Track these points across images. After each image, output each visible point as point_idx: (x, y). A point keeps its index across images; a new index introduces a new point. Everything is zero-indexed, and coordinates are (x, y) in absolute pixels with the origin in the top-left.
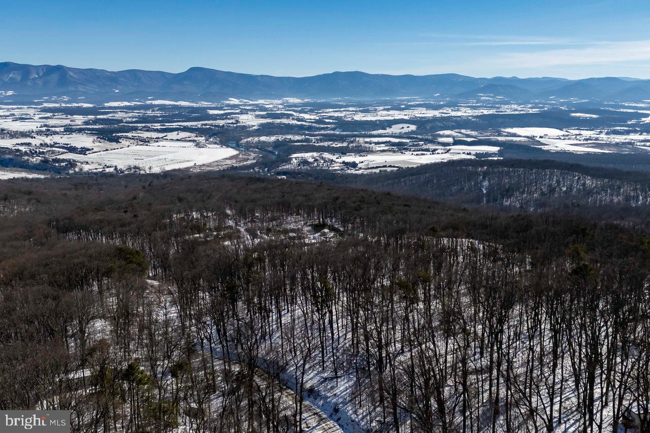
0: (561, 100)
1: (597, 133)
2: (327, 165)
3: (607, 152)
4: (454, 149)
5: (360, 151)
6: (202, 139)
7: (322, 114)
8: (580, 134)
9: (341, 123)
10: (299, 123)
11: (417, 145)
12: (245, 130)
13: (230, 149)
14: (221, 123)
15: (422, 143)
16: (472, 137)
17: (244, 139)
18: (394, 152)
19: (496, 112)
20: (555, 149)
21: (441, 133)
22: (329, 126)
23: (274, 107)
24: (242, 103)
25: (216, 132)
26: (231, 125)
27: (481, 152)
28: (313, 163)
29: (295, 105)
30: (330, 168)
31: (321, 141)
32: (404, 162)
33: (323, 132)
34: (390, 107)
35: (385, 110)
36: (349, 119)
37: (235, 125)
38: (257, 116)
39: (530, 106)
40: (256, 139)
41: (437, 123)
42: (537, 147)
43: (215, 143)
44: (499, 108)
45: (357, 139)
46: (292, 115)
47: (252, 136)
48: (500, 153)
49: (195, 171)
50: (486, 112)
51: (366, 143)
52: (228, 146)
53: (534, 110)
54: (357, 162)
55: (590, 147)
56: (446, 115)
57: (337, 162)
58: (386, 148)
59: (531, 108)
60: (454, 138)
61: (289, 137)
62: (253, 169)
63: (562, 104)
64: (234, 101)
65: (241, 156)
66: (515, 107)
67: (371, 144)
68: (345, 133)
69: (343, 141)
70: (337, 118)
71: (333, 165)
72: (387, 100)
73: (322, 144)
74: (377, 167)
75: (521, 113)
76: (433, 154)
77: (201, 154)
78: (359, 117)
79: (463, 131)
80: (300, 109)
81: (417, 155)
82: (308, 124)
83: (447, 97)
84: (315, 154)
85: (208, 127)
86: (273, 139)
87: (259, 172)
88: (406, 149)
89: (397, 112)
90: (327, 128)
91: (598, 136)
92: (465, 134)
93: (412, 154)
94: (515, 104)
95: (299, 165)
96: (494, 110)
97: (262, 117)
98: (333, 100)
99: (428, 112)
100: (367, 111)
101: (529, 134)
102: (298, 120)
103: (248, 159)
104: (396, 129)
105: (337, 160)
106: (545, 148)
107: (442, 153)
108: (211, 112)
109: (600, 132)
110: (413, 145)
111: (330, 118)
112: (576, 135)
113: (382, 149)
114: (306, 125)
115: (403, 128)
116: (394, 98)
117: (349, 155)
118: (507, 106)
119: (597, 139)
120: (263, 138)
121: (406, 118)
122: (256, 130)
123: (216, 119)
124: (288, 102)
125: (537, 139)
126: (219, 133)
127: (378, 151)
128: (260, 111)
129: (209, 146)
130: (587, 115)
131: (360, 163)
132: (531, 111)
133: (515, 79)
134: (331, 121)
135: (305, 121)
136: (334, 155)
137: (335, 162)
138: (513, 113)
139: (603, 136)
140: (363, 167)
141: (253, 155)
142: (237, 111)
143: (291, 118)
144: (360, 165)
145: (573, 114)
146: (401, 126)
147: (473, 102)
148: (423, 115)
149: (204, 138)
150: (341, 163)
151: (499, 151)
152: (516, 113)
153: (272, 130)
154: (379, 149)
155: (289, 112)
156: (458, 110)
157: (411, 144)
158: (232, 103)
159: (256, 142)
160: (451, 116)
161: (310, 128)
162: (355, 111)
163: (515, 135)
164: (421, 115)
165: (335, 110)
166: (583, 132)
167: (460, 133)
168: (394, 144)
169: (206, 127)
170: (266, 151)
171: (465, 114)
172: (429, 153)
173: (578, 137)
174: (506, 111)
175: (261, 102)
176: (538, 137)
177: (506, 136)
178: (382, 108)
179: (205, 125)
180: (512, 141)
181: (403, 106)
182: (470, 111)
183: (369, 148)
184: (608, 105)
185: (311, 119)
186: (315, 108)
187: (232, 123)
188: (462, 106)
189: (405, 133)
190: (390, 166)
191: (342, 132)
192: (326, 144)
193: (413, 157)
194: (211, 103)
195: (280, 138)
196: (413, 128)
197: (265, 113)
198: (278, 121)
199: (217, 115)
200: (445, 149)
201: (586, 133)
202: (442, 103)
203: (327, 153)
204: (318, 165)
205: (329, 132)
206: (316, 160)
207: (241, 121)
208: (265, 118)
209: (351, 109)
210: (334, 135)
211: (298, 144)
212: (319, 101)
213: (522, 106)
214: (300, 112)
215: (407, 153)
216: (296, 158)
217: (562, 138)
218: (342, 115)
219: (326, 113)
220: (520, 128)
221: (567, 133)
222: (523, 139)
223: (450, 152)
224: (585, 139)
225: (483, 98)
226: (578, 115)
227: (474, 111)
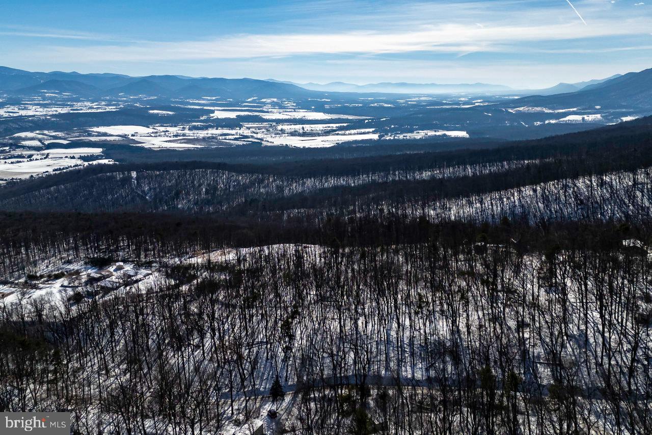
0: (132, 97)
1: (181, 129)
3: (200, 146)
4: (53, 154)
8: (167, 131)
11: (3, 152)
15: (7, 148)
16: (60, 138)
20: (153, 146)
21: (22, 135)
27: (86, 155)
42: (134, 145)
44: (72, 106)
48: (106, 155)
50: (64, 111)
53: (110, 107)
55: (183, 143)
56: (15, 115)
59: (107, 105)
60: (40, 140)
63: (135, 101)
66: (89, 104)
75: (98, 111)
76: (31, 160)
79: (46, 132)
81: (12, 163)
83: (2, 93)
91: (184, 132)
92: (52, 136)
93: (6, 162)
94: (87, 101)
96: (68, 109)
101: (120, 133)
106: (144, 146)
107: (41, 159)
109: (183, 128)
112: (164, 131)
118: (80, 103)
119: (184, 135)
125: (130, 137)
130: (164, 112)
132: (109, 109)
133: (75, 75)
138: (90, 111)
145: (151, 112)
147: (39, 99)
151: (102, 152)
152: (93, 111)
156: (26, 109)
160: (22, 116)
163: (105, 134)
166: (169, 129)
167: (43, 134)
171: (38, 113)
172: (25, 160)
173: (167, 133)
174: (81, 110)
176: (130, 135)
177: (97, 136)
180: (106, 141)
182: (41, 110)
184: (175, 101)
188: (28, 104)
200: (42, 154)
201: (173, 130)
213: (96, 103)
217: (152, 135)
220: (106, 127)
221: (155, 131)
222: (117, 138)
223: (50, 157)
224: (174, 135)
225: (48, 95)
226: (156, 112)
227: (45, 109)
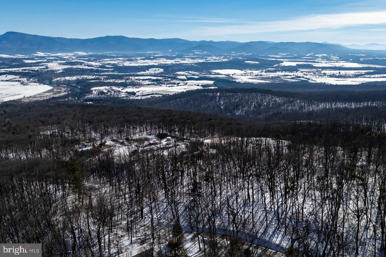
0: (238, 54)
1: (260, 72)
2: (117, 94)
3: (268, 82)
4: (189, 83)
5: (134, 84)
6: (24, 80)
7: (103, 62)
8: (252, 73)
9: (116, 68)
10: (90, 68)
11: (167, 81)
12: (53, 73)
13: (46, 86)
14: (36, 68)
15: (170, 79)
16: (196, 75)
17: (54, 79)
18: (155, 85)
19: (205, 61)
20: (242, 81)
21: (179, 73)
22: (110, 69)
23: (69, 58)
24: (47, 55)
25: (33, 74)
26: (43, 70)
27: (205, 84)
28: (108, 93)
29: (83, 57)
30: (119, 96)
31: (107, 79)
32: (163, 91)
33: (106, 73)
34: (144, 58)
35: (141, 59)
36: (121, 65)
37: (46, 70)
38: (60, 64)
39: (222, 57)
40: (63, 79)
41: (175, 67)
42: (232, 80)
43: (35, 82)
44: (206, 58)
45: (130, 77)
46: (83, 63)
47: (60, 77)
48: (215, 85)
49: (25, 101)
50: (200, 61)
51: (137, 80)
52: (44, 84)
53: (225, 59)
54: (135, 92)
55: (259, 80)
56: (178, 63)
57: (123, 92)
58: (150, 83)
59: (224, 58)
60: (186, 76)
61: (85, 77)
62: (68, 98)
63: (239, 56)
64: (41, 54)
65: (55, 90)
66: (215, 58)
67: (139, 80)
68: (120, 74)
69: (122, 79)
70: (113, 65)
71: (121, 94)
72: (141, 53)
73: (108, 81)
74: (148, 95)
75: (219, 61)
76: (178, 86)
77: (26, 89)
78: (127, 64)
79: (190, 72)
80: (87, 59)
81: (169, 86)
82: (95, 68)
83: (176, 52)
84: (107, 87)
85: (27, 71)
86: (74, 78)
87: (72, 100)
88: (162, 83)
89: (149, 61)
90: (109, 70)
91: (261, 73)
92: (192, 74)
93: (166, 86)
94: (214, 56)
95: (98, 95)
96: (204, 60)
97: (64, 64)
98: (108, 53)
99: (168, 61)
100: (131, 60)
101: (226, 73)
102: (89, 66)
103: (60, 92)
104: (151, 71)
105: (122, 91)
106: (237, 81)
107: (183, 85)
108: (26, 61)
109: (262, 71)
110: (165, 81)
111: (108, 64)
112: (250, 73)
113: (147, 83)
114: (94, 69)
115: (156, 70)
116: (145, 52)
117: (129, 88)
118: (211, 57)
119: (261, 75)
120: (67, 78)
121: (156, 64)
122: (61, 72)
123: (32, 66)
124: (78, 55)
125: (231, 76)
126: (36, 75)
127: (145, 84)
128: (60, 61)
129: (31, 84)
130: (253, 62)
131: (137, 92)
132: (224, 60)
133: (211, 42)
134: (110, 66)
135: (93, 67)
136: (119, 87)
137: (121, 92)
138: (214, 61)
139: (263, 73)
140: (140, 95)
141: (63, 89)
142: (45, 61)
143: (83, 64)
144: (137, 94)
145: (246, 62)
146: (154, 69)
147: (191, 55)
148: (166, 63)
149: (25, 79)
150: (125, 93)
151: (213, 83)
152: (216, 61)
153: (72, 72)
154: (146, 83)
155: (81, 61)
156: (184, 60)
157: (164, 80)
158: (39, 55)
159: (63, 81)
160: (181, 63)
161: (97, 71)
162: (124, 60)
163: (218, 74)
164: (164, 63)
165: (110, 59)
166: (254, 72)
167: (189, 73)
168: (154, 80)
169: (25, 71)
170: (71, 86)
171: (189, 62)
172: (176, 85)
173: (252, 74)
174: (210, 60)
175: (59, 54)
176: (231, 75)
177: (214, 74)
178: (139, 58)
179: (25, 70)
181: (152, 57)
182: (191, 60)
183: (140, 83)
184: (262, 56)
185: (96, 65)
186: (97, 58)
187: (44, 69)
188: (186, 57)
189: (158, 74)
190: (156, 94)
191: (119, 73)
192: (111, 81)
193: (167, 88)
194: (24, 56)
195: (80, 77)
196: (161, 70)
197: (65, 62)
198: (75, 67)
199: (31, 63)
200: (184, 83)
201: (256, 72)
202: (174, 56)
203: (114, 87)
204: (111, 94)
205: (110, 73)
206: (109, 91)
207: (50, 67)
208: (66, 65)
209: (120, 59)
210: (114, 75)
211: (94, 81)
212: (98, 54)
213: (218, 57)
214: (89, 61)
215: (163, 85)
216: (95, 90)
218: (116, 62)
219: (105, 61)
220: (221, 70)
221: (246, 72)
222: (224, 76)
223: (187, 84)
224: (255, 75)
225: (196, 53)
226: (249, 62)
227: (193, 60)
